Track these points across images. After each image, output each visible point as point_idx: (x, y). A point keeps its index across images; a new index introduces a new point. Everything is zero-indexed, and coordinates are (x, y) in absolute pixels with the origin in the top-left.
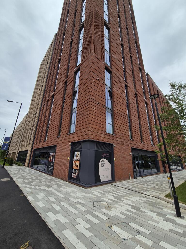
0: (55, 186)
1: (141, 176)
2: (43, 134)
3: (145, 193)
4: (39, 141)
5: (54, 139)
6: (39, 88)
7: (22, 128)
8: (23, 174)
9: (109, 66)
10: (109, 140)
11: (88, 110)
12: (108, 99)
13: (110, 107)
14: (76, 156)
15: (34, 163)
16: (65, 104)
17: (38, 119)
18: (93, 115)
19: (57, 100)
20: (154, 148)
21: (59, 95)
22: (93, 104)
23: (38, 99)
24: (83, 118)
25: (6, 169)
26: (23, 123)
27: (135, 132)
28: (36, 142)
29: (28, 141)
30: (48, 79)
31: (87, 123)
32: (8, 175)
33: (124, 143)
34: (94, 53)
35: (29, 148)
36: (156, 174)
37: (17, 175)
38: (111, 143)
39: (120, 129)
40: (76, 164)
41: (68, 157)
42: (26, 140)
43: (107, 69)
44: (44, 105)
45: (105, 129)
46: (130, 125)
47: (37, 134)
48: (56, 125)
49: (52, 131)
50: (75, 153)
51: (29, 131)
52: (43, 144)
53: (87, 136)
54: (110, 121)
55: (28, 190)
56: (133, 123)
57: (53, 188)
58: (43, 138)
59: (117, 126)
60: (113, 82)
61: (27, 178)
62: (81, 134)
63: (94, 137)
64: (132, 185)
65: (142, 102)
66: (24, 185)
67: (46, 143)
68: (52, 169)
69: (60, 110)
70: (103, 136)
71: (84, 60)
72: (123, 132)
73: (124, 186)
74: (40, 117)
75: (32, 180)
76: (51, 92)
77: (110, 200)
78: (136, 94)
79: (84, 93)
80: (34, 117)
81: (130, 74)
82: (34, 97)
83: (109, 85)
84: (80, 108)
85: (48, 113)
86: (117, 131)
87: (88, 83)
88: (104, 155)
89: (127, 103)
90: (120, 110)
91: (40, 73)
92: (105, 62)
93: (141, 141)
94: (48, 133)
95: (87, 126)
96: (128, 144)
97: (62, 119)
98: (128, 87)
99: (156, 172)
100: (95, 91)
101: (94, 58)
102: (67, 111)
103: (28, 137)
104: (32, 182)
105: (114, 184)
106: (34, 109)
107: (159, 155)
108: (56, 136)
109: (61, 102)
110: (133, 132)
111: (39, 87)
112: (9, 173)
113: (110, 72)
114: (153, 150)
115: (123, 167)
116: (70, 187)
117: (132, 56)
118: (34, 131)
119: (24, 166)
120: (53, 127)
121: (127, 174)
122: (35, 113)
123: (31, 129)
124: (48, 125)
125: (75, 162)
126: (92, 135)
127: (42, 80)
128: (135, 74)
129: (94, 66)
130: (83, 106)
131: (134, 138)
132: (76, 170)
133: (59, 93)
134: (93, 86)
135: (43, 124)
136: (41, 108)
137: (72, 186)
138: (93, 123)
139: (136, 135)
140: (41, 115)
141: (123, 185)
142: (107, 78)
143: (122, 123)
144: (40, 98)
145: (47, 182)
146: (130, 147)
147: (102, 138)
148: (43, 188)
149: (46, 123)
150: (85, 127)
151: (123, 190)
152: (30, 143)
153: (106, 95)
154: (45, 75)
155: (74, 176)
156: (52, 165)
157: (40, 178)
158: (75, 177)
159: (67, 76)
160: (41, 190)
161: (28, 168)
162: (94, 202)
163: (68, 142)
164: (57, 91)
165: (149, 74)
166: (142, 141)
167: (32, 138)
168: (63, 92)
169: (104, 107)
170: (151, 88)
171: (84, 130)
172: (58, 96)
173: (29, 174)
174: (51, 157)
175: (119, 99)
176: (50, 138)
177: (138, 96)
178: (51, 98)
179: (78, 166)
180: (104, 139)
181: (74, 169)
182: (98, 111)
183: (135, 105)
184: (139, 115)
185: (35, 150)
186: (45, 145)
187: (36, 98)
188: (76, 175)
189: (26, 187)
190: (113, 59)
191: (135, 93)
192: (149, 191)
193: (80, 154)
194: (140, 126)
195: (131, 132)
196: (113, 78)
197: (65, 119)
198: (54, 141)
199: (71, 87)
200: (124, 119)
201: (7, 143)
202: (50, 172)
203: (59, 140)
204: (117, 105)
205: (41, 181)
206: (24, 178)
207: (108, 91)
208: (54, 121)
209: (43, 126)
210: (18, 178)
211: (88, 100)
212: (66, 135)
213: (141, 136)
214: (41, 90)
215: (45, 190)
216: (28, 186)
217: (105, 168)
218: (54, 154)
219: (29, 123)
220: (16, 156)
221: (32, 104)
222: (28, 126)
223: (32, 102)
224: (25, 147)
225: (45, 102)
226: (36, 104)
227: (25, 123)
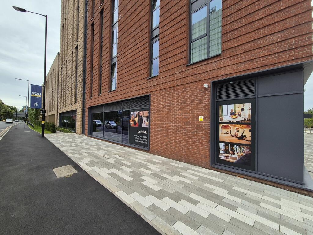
5: (140, 83)
7: (54, 79)
8: (90, 152)
14: (233, 114)
17: (85, 57)
23: (75, 19)
26: (54, 71)
28: (91, 96)
29: (72, 97)
32: (61, 156)
35: (78, 107)
37: (80, 154)
40: (234, 133)
41: (201, 117)
42: (69, 95)
44: (92, 25)
49: (128, 69)
51: (69, 80)
52: (107, 97)
68: (145, 140)
74: (89, 51)
80: (74, 55)
82: (64, 19)
85: (107, 36)
103: (71, 90)
106: (71, 39)
118: (80, 79)
119: (75, 133)
120: (131, 59)
122: (74, 47)
123: (74, 76)
124: (112, 62)
125: (225, 127)
135: (101, 61)
136: (85, 34)
140: (88, 46)
144: (80, 14)
152: (78, 98)
158: (233, 160)
161: (85, 137)
167: (80, 90)
171: (273, 39)
174: (136, 119)
178: (108, 4)
179: (244, 136)
181: (226, 144)
185: (91, 108)
186: (115, 98)
187: (70, 19)
188: (236, 156)
193: (252, 109)
198: (139, 87)
201: (38, 96)
202: (141, 146)
209: (100, 64)
210: (92, 164)
218: (146, 113)
219: (65, 66)
220: (56, 120)
221: (63, 33)
222: (65, 73)
223: (63, 29)
224: (70, 105)
225: (95, 17)
226: (72, 31)
227: (59, 68)
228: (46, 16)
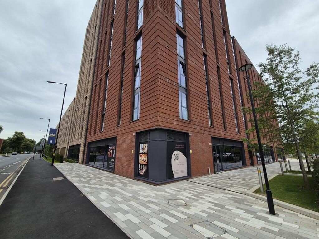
0: (119, 185)
1: (223, 170)
2: (97, 123)
3: (229, 189)
4: (93, 133)
5: (113, 128)
6: (87, 64)
7: (69, 117)
8: (77, 173)
9: (182, 27)
10: (183, 127)
11: (156, 89)
12: (181, 74)
13: (184, 85)
14: (143, 149)
15: (90, 159)
16: (124, 83)
17: (90, 105)
18: (162, 96)
19: (113, 78)
20: (239, 136)
21: (115, 71)
22: (162, 82)
23: (87, 78)
24: (149, 100)
25: (56, 167)
26: (70, 111)
27: (216, 117)
28: (90, 134)
29: (79, 134)
30: (99, 50)
31: (155, 106)
32: (60, 174)
33: (203, 132)
34: (160, 9)
35: (82, 142)
36: (241, 168)
37: (71, 173)
38: (185, 132)
39: (197, 114)
40: (143, 159)
41: (133, 151)
42: (77, 132)
43: (179, 32)
44: (96, 86)
45: (178, 113)
46: (209, 108)
47: (90, 123)
48: (114, 112)
49: (109, 119)
50: (141, 145)
51: (79, 120)
52: (99, 135)
53: (156, 124)
54: (185, 104)
55: (87, 189)
56: (213, 106)
57: (117, 187)
58: (98, 129)
59: (193, 109)
60: (188, 50)
61: (84, 176)
62: (148, 121)
63: (165, 124)
64: (212, 181)
65: (226, 78)
66: (82, 185)
67: (103, 134)
68: (113, 165)
69: (118, 91)
70: (176, 123)
71: (148, 20)
72: (202, 118)
73: (203, 183)
74: (92, 102)
75: (90, 179)
76: (103, 67)
77: (188, 197)
78: (218, 67)
79: (150, 68)
80: (84, 103)
81: (210, 38)
82: (81, 76)
83: (182, 54)
84: (144, 88)
85: (102, 96)
86: (193, 116)
87: (154, 53)
88: (177, 146)
89: (207, 80)
90: (197, 88)
91: (86, 43)
92: (177, 22)
93: (223, 128)
94: (104, 121)
95: (154, 111)
96: (208, 133)
97: (121, 104)
98: (208, 57)
99: (242, 165)
100: (163, 64)
101: (161, 16)
102: (127, 92)
103: (79, 128)
104: (90, 180)
105: (191, 180)
106: (83, 91)
107: (245, 145)
108: (116, 125)
109: (119, 80)
110: (214, 117)
111: (87, 61)
112: (61, 172)
113: (184, 37)
114: (239, 139)
115: (201, 160)
116: (138, 185)
117: (214, 12)
118: (85, 121)
119: (78, 163)
120: (110, 114)
121: (206, 168)
122: (85, 97)
123: (82, 118)
124: (103, 112)
125: (141, 156)
126: (162, 122)
127: (90, 52)
128: (217, 39)
129: (162, 28)
130: (149, 85)
131: (214, 125)
132: (143, 166)
133: (114, 68)
134: (161, 57)
135: (97, 111)
136: (92, 90)
137: (139, 184)
138: (163, 107)
139: (217, 120)
140: (92, 99)
141: (201, 181)
142: (179, 45)
143: (200, 105)
144: (90, 77)
145: (110, 180)
146: (210, 136)
147: (175, 126)
148: (105, 186)
149: (100, 109)
150: (152, 112)
151: (202, 186)
152: (82, 135)
153: (178, 69)
154: (93, 45)
155: (142, 172)
156: (113, 160)
157: (99, 176)
158: (143, 174)
159: (124, 44)
160: (103, 190)
161: (83, 165)
162: (169, 200)
163: (131, 132)
164: (113, 67)
165: (236, 38)
166: (225, 128)
167: (85, 129)
168: (120, 67)
169: (176, 86)
170: (238, 58)
171: (151, 116)
172: (114, 73)
173: (85, 172)
174: (111, 152)
175: (195, 74)
176: (107, 128)
177: (221, 70)
178: (104, 76)
179: (145, 160)
180: (177, 127)
181: (141, 164)
182: (169, 91)
183: (217, 82)
184: (221, 95)
185: (89, 143)
186: (102, 137)
187: (85, 77)
188: (143, 171)
189: (85, 187)
190: (186, 17)
191: (217, 65)
192: (233, 187)
193: (148, 147)
194: (222, 109)
195: (211, 118)
196: (188, 45)
197: (125, 103)
198: (113, 131)
199: (131, 59)
200: (202, 100)
201: (53, 136)
202: (111, 169)
203: (119, 130)
204: (193, 82)
205: (101, 179)
206: (80, 176)
207: (181, 63)
208: (111, 106)
209: (97, 113)
210: (73, 177)
211: (154, 76)
212: (128, 123)
213: (224, 122)
214: (90, 66)
215: (108, 189)
216: (87, 185)
217: (179, 162)
218: (114, 147)
219: (78, 110)
220: (66, 152)
221: (79, 85)
222: (77, 114)
223: (80, 82)
224: (77, 140)
225: (98, 82)
226: (84, 86)
227: (73, 109)
228: (66, 85)
